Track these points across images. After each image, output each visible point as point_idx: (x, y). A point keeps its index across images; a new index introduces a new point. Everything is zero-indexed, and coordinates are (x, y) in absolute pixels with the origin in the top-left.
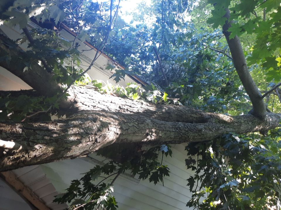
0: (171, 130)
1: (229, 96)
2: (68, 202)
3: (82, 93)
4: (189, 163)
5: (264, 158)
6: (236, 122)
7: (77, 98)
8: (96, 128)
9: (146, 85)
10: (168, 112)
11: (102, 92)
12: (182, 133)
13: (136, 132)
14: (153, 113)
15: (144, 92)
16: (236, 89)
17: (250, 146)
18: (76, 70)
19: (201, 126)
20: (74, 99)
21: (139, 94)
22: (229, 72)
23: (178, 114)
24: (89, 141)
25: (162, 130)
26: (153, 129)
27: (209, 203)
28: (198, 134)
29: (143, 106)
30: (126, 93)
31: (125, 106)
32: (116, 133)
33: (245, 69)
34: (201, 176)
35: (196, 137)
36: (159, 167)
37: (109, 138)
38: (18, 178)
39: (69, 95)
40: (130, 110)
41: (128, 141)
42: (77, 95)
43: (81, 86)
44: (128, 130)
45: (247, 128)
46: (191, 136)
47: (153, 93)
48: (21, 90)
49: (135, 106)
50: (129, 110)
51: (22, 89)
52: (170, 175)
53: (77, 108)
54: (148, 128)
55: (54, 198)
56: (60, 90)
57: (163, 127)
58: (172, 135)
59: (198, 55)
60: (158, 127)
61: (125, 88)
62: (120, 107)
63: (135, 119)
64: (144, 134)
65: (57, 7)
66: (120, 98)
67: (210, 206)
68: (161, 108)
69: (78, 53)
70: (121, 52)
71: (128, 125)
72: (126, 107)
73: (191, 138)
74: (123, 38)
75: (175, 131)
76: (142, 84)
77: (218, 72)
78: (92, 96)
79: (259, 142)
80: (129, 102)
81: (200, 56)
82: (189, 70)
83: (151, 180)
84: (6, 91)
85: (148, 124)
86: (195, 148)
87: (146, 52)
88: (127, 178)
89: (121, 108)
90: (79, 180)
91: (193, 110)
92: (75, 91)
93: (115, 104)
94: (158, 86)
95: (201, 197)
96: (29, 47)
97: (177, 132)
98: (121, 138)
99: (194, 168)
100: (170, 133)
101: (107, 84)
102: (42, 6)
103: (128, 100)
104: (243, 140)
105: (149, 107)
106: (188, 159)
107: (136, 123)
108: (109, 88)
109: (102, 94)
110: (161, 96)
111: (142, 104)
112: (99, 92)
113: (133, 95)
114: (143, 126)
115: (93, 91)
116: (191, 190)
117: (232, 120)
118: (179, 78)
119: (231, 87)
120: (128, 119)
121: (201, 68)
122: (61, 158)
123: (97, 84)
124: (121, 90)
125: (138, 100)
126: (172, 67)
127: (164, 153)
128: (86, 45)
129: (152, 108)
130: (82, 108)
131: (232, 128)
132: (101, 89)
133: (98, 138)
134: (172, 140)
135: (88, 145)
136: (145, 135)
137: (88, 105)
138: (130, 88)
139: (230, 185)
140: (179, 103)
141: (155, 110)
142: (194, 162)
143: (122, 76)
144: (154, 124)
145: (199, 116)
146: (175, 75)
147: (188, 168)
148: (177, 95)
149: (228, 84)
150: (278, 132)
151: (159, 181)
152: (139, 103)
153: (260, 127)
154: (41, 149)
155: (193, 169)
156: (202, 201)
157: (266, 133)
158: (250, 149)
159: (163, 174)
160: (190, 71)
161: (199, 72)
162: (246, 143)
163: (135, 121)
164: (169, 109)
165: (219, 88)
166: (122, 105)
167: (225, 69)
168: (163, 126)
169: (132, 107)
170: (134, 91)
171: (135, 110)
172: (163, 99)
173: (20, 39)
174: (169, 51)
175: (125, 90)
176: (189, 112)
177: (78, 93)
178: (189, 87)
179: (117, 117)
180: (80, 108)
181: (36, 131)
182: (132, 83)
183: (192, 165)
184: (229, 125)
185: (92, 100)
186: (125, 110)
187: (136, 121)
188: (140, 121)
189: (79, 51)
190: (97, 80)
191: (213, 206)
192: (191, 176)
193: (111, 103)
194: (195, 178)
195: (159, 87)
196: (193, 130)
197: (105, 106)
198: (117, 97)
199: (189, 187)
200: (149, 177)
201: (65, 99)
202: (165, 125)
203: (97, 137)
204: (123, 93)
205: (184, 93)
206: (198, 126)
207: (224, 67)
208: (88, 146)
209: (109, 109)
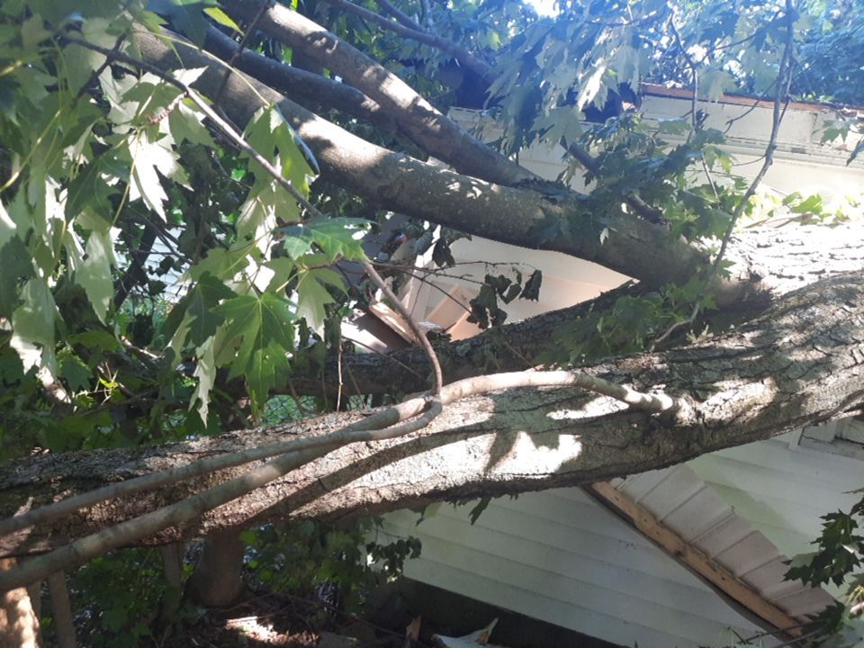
2: (834, 581)
3: (766, 246)
7: (756, 264)
18: (723, 187)
20: (749, 271)
24: (857, 364)
38: (661, 522)
39: (732, 263)
42: (752, 256)
43: (753, 229)
48: (602, 293)
51: (604, 291)
53: (767, 294)
55: (787, 568)
56: (702, 257)
65: (627, 48)
69: (718, 137)
70: (847, 68)
74: (839, 17)
78: (803, 244)
84: (572, 307)
90: (847, 511)
92: (743, 246)
96: (587, 182)
102: (599, 65)
108: (849, 201)
112: (819, 223)
115: (799, 227)
122: (788, 423)
123: (802, 205)
128: (726, 105)
130: (782, 288)
135: (855, 375)
137: (797, 274)
154: (727, 404)
173: (563, 173)
177: (752, 249)
180: (774, 291)
181: (700, 364)
185: (804, 256)
189: (717, 131)
190: (798, 190)
201: (724, 277)
208: (856, 377)
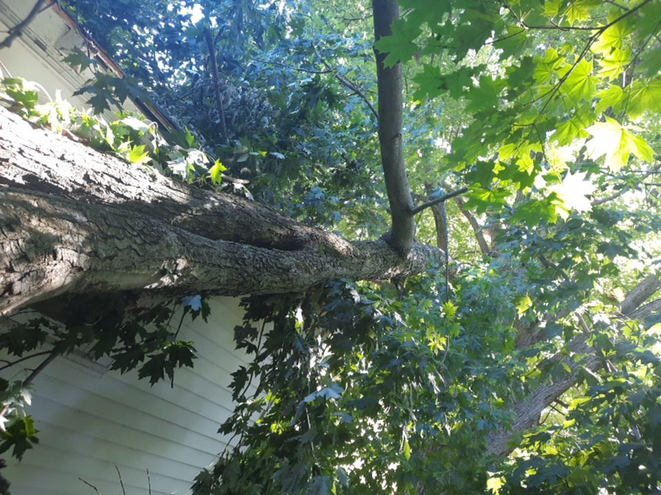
0: (223, 262)
1: (348, 192)
4: (242, 336)
5: (400, 344)
6: (357, 257)
8: (14, 249)
9: (170, 129)
10: (219, 213)
11: (34, 119)
12: (246, 272)
13: (134, 264)
14: (179, 208)
15: (162, 147)
16: (364, 180)
17: (376, 312)
19: (289, 259)
21: (149, 149)
22: (359, 138)
23: (243, 220)
25: (201, 261)
26: (180, 258)
27: (269, 426)
28: (281, 279)
29: (157, 186)
30: (110, 139)
31: (102, 176)
32: (76, 267)
33: (397, 146)
34: (263, 367)
35: (274, 285)
36: (170, 345)
37: (53, 281)
40: (118, 191)
41: (107, 287)
44: (111, 260)
45: (373, 270)
46: (266, 280)
47: (186, 155)
49: (132, 181)
50: (113, 188)
52: (194, 365)
54: (167, 256)
57: (205, 255)
58: (224, 276)
59: (310, 84)
60: (194, 253)
61: (111, 124)
62: (86, 177)
63: (136, 228)
64: (154, 269)
66: (92, 151)
67: (269, 431)
68: (204, 199)
71: (114, 243)
72: (105, 181)
73: (265, 286)
75: (232, 268)
76: (159, 123)
77: (339, 135)
79: (393, 305)
80: (116, 167)
81: (312, 88)
82: (282, 114)
83: (142, 374)
85: (169, 246)
86: (266, 305)
87: (180, 34)
88: (74, 361)
89: (92, 181)
91: (277, 216)
93: (73, 165)
94: (199, 135)
95: (256, 411)
97: (237, 269)
98: (88, 280)
99: (251, 348)
100: (220, 270)
101: (54, 98)
103: (113, 162)
104: (365, 298)
105: (171, 190)
106: (242, 327)
107: (138, 241)
108: (59, 113)
109: (35, 126)
110: (205, 167)
111: (154, 178)
112: (25, 117)
113: (130, 148)
114: (154, 250)
115: (5, 110)
116: (235, 396)
117: (350, 249)
118: (255, 128)
119: (355, 172)
120: (116, 227)
121: (309, 117)
123: (19, 93)
124: (97, 127)
125: (144, 167)
126: (243, 97)
127: (190, 311)
129: (180, 196)
131: (347, 267)
132: (31, 110)
133: (16, 280)
134: (219, 287)
136: (156, 272)
138: (124, 127)
139: (325, 396)
140: (246, 194)
141: (185, 202)
142: (254, 333)
143: (117, 99)
144: (184, 245)
145: (287, 233)
146: (248, 118)
147: (238, 347)
148: (244, 173)
149: (351, 165)
150: (422, 284)
151: (163, 377)
152: (145, 175)
153: (395, 271)
155: (249, 351)
156: (256, 419)
157: (401, 283)
158: (375, 318)
159: (178, 362)
160: (284, 119)
161: (302, 126)
162: (368, 305)
163: (135, 234)
164: (224, 204)
165: (332, 169)
166: (96, 172)
167: (354, 130)
168: (204, 250)
169: (123, 183)
170: (134, 138)
171: (132, 193)
172: (209, 174)
174: (242, 52)
175: (110, 131)
176: (268, 220)
178: (275, 157)
179: (84, 219)
182: (131, 115)
183: (249, 340)
184: (341, 261)
186: (101, 189)
187: (138, 235)
188: (150, 235)
190: (23, 80)
191: (275, 431)
192: (241, 367)
193: (60, 161)
194: (251, 371)
195: (201, 139)
196: (272, 267)
197: (40, 166)
198: (82, 145)
199: (232, 390)
200: (140, 365)
202: (211, 250)
203: (13, 277)
204: (103, 136)
205: (261, 169)
206: (284, 258)
207: (351, 125)
209: (50, 176)
